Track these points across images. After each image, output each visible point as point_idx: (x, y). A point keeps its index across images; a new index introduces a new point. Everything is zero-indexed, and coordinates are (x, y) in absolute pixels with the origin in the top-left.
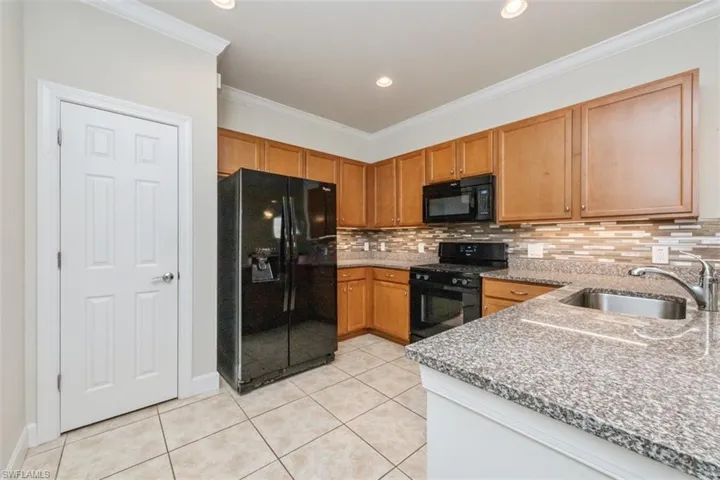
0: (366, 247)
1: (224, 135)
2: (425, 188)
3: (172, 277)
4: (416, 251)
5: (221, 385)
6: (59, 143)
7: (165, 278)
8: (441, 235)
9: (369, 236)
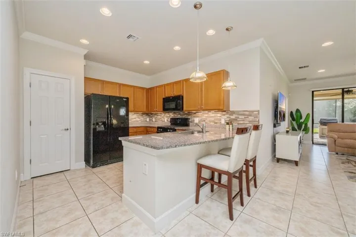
0: (148, 120)
1: (87, 79)
2: (164, 99)
3: (68, 129)
4: (164, 121)
5: (86, 166)
6: (30, 86)
7: (65, 130)
8: (171, 115)
9: (149, 115)
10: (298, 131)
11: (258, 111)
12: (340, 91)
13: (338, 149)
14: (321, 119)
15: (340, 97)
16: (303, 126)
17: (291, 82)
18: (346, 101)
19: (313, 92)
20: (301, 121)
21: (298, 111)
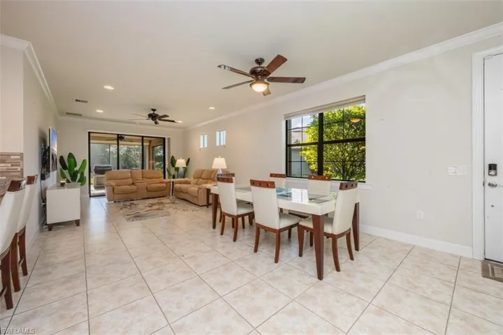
10: (73, 183)
11: (21, 155)
12: (116, 136)
13: (117, 197)
14: (96, 167)
15: (116, 142)
16: (79, 175)
17: (61, 113)
18: (120, 146)
19: (89, 133)
20: (76, 169)
21: (71, 156)
